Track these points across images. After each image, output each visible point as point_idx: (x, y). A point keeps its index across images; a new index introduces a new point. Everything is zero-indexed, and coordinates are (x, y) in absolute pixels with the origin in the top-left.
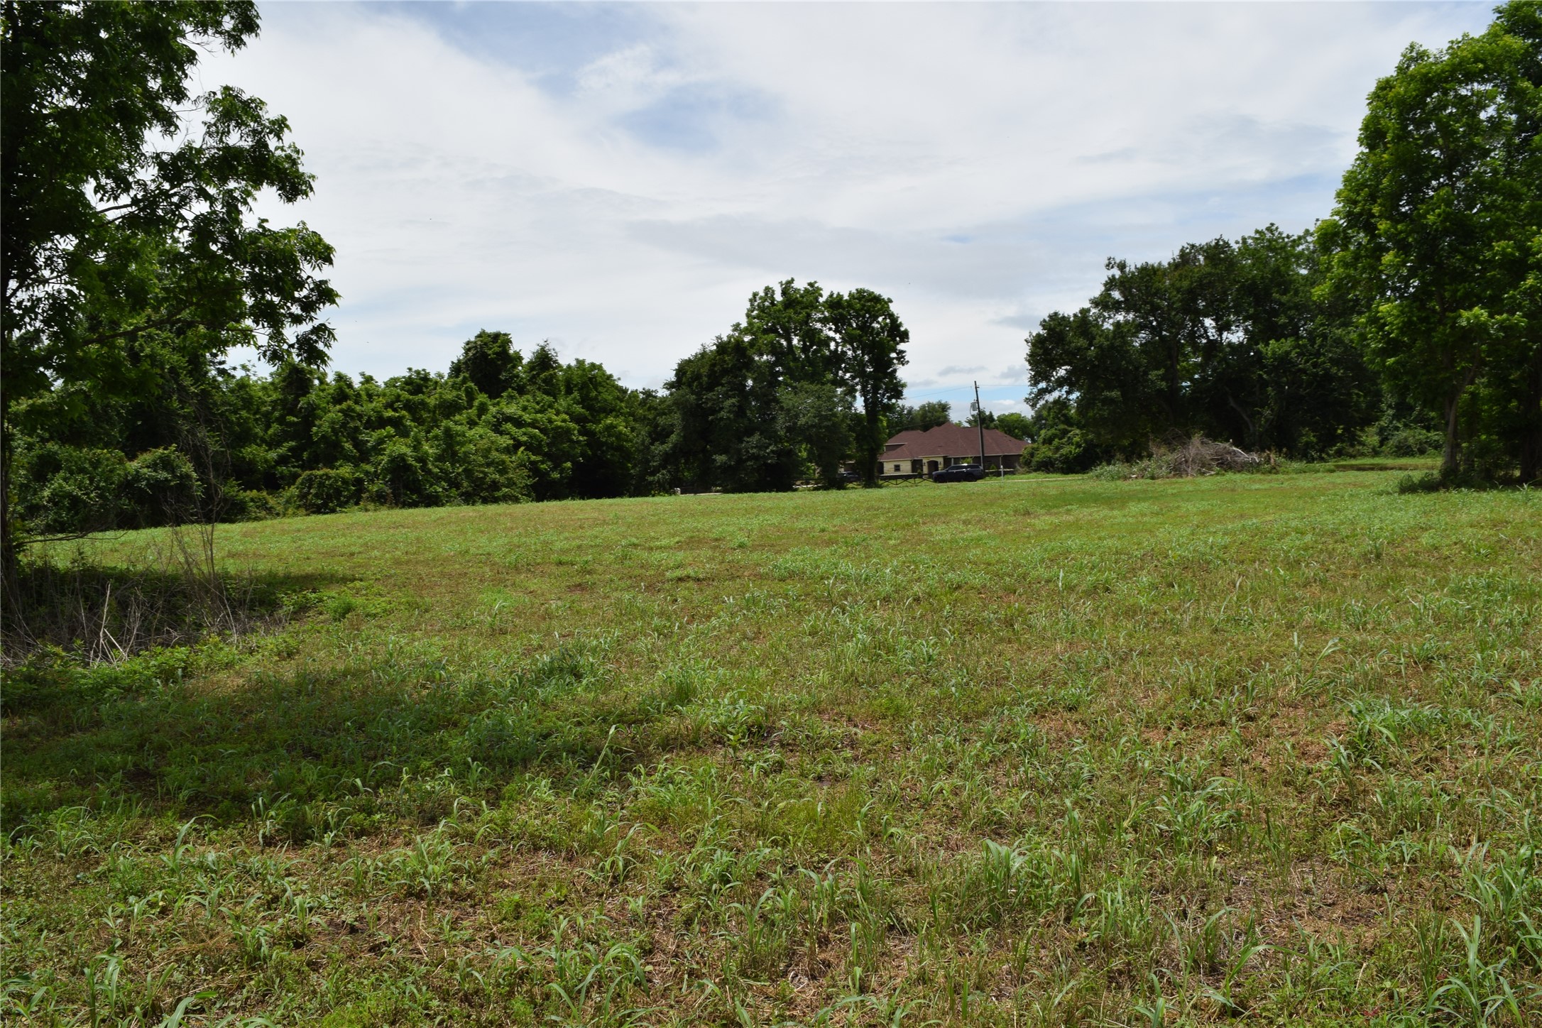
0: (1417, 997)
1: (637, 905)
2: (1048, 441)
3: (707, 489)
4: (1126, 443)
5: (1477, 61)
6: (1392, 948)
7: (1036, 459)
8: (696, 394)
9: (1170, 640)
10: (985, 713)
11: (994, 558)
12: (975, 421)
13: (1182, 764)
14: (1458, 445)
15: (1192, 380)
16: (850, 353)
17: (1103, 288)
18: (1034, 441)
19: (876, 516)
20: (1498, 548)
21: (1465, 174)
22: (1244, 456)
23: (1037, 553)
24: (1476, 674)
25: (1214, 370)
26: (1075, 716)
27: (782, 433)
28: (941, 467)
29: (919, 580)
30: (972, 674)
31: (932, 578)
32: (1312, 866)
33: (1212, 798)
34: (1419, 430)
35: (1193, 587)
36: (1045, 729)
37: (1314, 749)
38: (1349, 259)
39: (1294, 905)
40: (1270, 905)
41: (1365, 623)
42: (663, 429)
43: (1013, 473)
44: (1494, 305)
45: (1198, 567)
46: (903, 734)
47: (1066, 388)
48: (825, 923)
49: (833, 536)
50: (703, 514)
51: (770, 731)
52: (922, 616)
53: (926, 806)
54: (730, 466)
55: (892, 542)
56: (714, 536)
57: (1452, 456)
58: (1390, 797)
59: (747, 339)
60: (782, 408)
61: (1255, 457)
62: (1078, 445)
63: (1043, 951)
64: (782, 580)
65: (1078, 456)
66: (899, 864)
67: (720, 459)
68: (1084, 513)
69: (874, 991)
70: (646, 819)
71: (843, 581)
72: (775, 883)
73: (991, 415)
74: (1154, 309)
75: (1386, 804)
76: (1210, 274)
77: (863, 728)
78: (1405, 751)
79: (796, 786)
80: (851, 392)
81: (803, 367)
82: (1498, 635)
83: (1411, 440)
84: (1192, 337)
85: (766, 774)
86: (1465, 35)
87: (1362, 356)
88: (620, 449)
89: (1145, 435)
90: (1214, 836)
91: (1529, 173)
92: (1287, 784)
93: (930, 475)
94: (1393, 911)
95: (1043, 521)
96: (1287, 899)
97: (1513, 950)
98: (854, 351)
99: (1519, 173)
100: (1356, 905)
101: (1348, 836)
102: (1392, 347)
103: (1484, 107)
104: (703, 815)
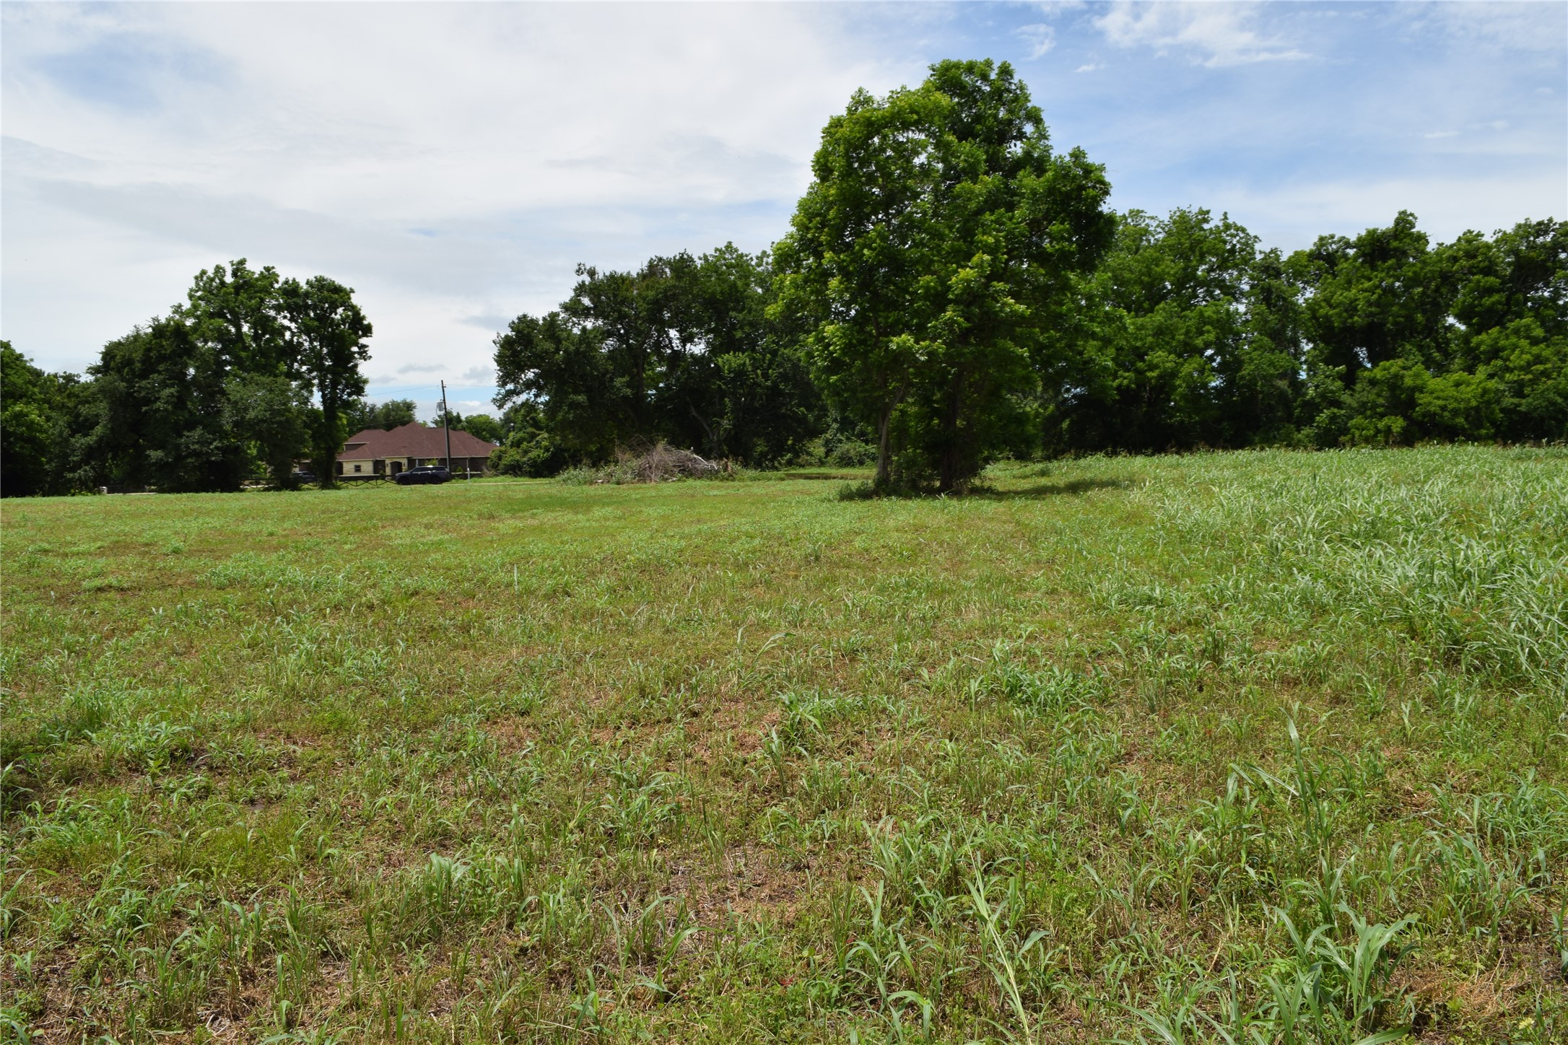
0: (831, 961)
1: (25, 962)
2: (516, 444)
3: (139, 488)
4: (593, 448)
5: (913, 111)
6: (810, 919)
7: (504, 462)
8: (127, 381)
9: (623, 641)
10: (436, 723)
11: (454, 562)
12: (442, 422)
13: (629, 761)
14: (889, 457)
15: (657, 388)
16: (306, 344)
17: (573, 294)
18: (502, 443)
19: (332, 519)
20: (918, 550)
21: (899, 213)
22: (704, 464)
23: (497, 556)
24: (893, 664)
25: (678, 379)
26: (528, 720)
27: (228, 427)
28: (404, 468)
29: (374, 586)
30: (423, 681)
31: (388, 584)
32: (744, 851)
33: (656, 793)
34: (859, 443)
35: (649, 590)
36: (497, 735)
37: (750, 740)
38: (800, 282)
39: (727, 889)
40: (705, 891)
41: (802, 621)
42: (86, 420)
43: (480, 476)
44: (920, 332)
45: (654, 569)
46: (346, 748)
47: (534, 391)
48: (250, 958)
49: (283, 540)
50: (133, 516)
51: (199, 752)
52: (374, 623)
53: (368, 822)
54: (167, 463)
55: (347, 547)
56: (141, 540)
57: (884, 468)
58: (814, 780)
59: (189, 322)
60: (229, 400)
61: (714, 464)
62: (547, 450)
63: (485, 961)
64: (221, 588)
65: (545, 462)
66: (336, 887)
67: (155, 455)
68: (547, 517)
69: (303, 1024)
70: (41, 862)
71: (291, 589)
72: (195, 919)
73: (458, 416)
74: (622, 317)
75: (811, 786)
76: (674, 286)
77: (303, 745)
78: (829, 737)
79: (222, 812)
80: (308, 385)
81: (254, 357)
82: (913, 628)
83: (852, 453)
84: (658, 346)
85: (189, 801)
86: (903, 87)
87: (808, 373)
88: (31, 440)
89: (611, 441)
90: (653, 829)
91: (951, 217)
92: (725, 774)
93: (393, 477)
94: (813, 885)
95: (508, 525)
96: (720, 883)
97: (909, 910)
98: (311, 343)
99: (943, 217)
100: (782, 882)
101: (777, 818)
102: (836, 365)
103: (917, 154)
104: (111, 854)
